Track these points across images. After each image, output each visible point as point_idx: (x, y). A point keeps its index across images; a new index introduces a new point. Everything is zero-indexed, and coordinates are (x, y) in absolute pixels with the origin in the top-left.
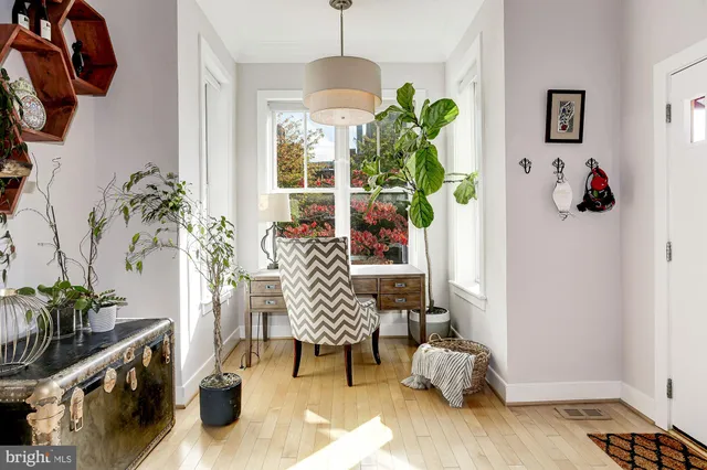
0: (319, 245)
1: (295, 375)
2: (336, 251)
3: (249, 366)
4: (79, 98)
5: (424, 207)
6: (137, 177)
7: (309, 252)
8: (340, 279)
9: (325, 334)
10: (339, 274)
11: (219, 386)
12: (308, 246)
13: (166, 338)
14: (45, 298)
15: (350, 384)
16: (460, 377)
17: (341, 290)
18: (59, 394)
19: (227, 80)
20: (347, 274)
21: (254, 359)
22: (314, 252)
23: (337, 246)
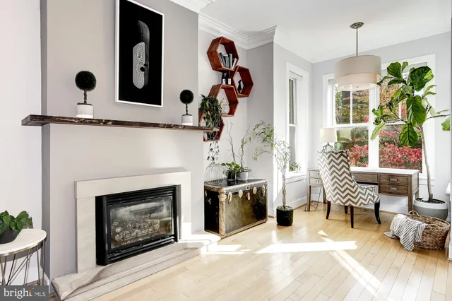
0: (333, 154)
1: (327, 218)
2: (342, 157)
3: (309, 211)
4: (239, 99)
5: (411, 134)
6: (258, 125)
7: (329, 157)
8: (345, 172)
9: (338, 198)
10: (344, 169)
11: (283, 209)
12: (329, 154)
13: (264, 186)
14: (229, 167)
15: (352, 227)
16: (411, 234)
17: (345, 177)
18: (225, 192)
19: (306, 75)
20: (348, 169)
21: (312, 208)
22: (331, 157)
23: (342, 155)
